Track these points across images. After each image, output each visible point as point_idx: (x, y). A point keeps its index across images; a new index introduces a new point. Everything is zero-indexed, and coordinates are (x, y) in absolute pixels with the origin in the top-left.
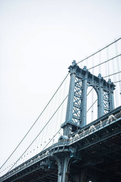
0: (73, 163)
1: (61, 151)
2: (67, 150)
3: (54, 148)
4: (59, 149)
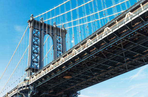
0: (33, 95)
1: (24, 89)
2: (28, 88)
4: (23, 88)
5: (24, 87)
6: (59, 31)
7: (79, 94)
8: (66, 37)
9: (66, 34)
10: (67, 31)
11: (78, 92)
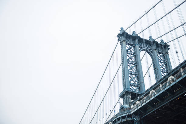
2: (130, 119)
3: (116, 118)
5: (124, 117)
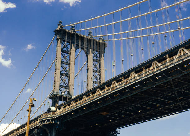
1: (48, 123)
3: (42, 120)
4: (47, 121)
6: (96, 44)
7: (118, 133)
8: (105, 52)
9: (104, 48)
10: (106, 44)
11: (118, 130)
